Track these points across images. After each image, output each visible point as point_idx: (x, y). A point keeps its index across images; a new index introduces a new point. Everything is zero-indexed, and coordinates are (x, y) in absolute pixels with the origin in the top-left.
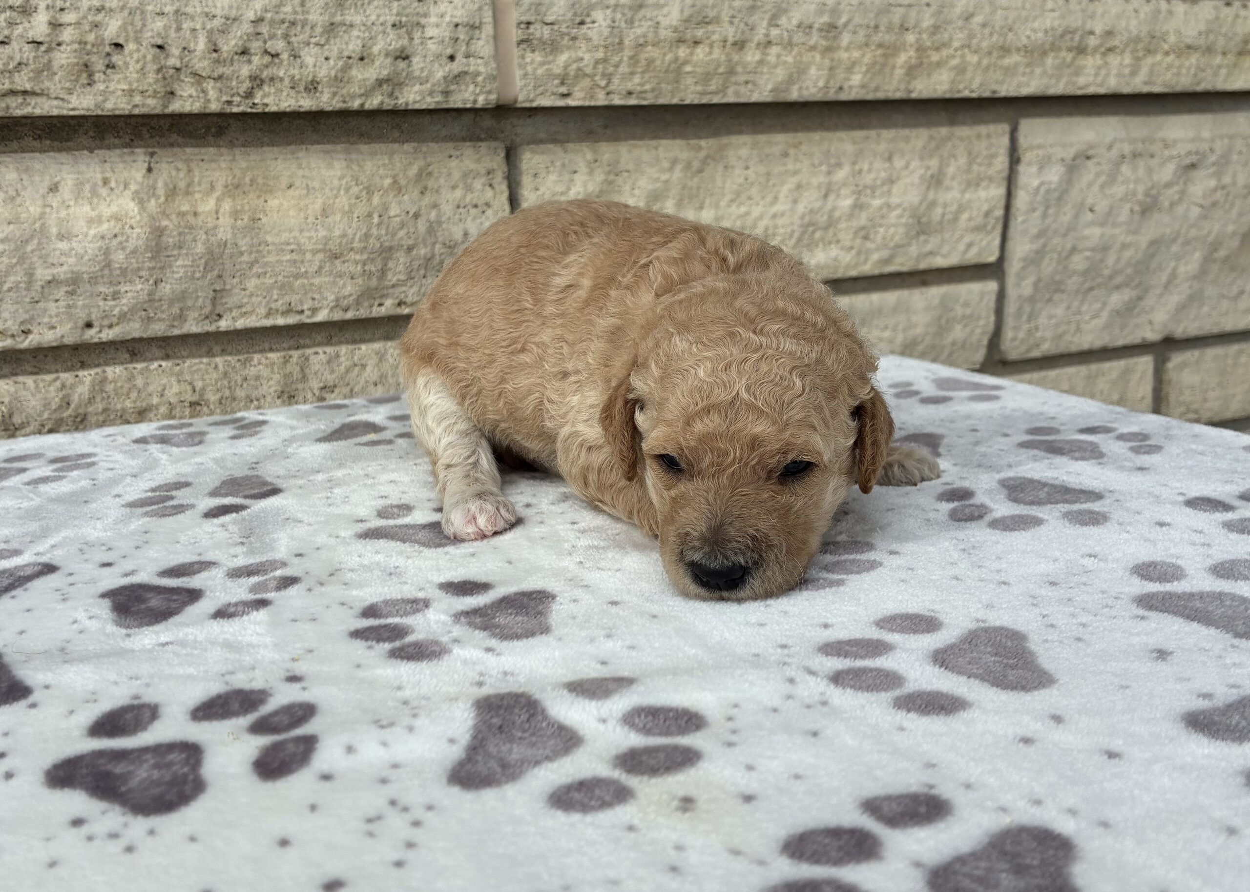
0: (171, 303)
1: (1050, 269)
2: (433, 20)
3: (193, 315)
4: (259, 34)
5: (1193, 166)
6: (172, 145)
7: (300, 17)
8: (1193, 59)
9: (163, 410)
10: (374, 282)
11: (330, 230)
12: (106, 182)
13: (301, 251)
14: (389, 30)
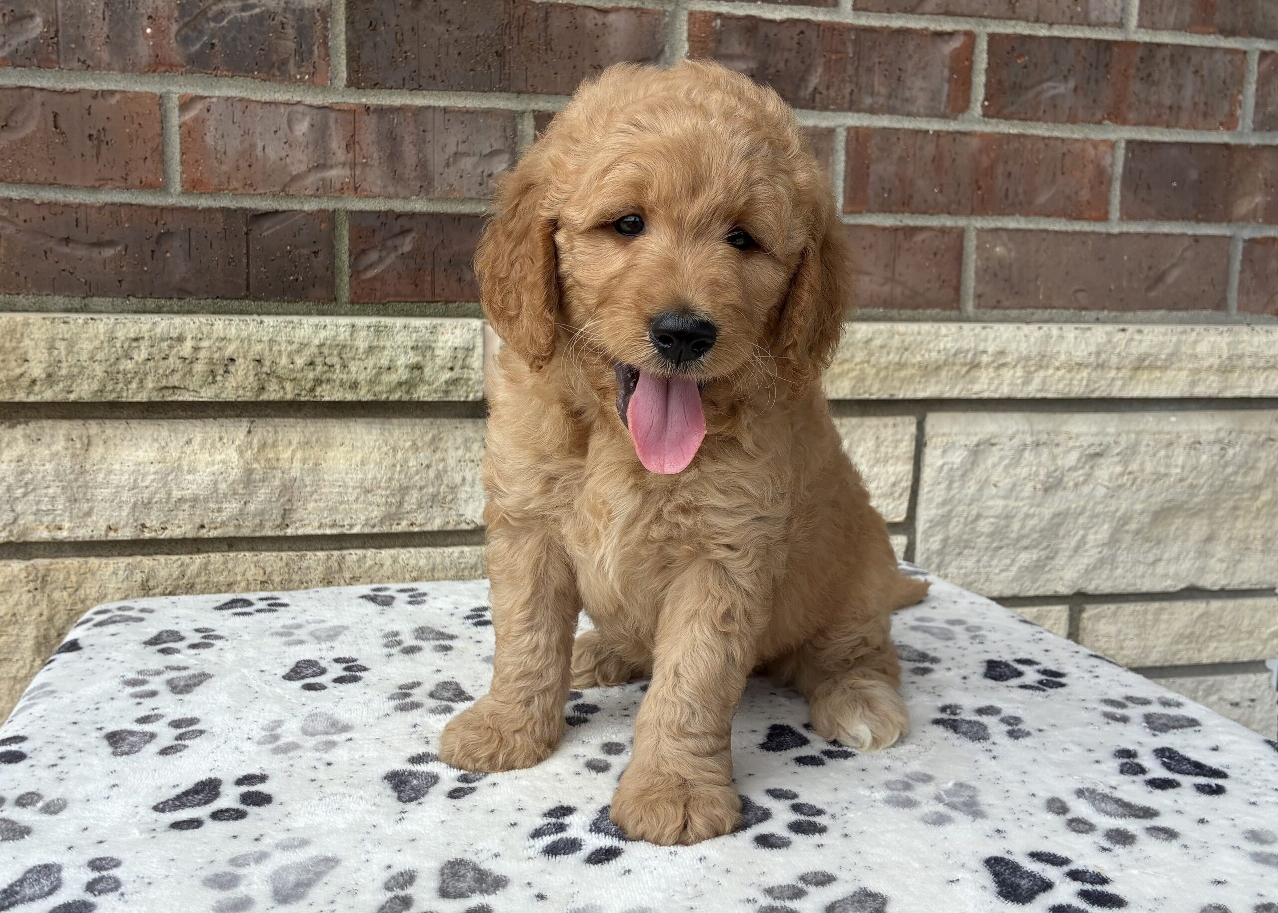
0: (254, 517)
1: (957, 529)
2: (440, 344)
3: (268, 524)
4: (321, 353)
5: (1098, 455)
6: (267, 416)
7: (349, 343)
8: (1085, 373)
9: (243, 584)
10: (393, 509)
11: (365, 474)
12: (221, 439)
13: (345, 486)
14: (409, 350)
